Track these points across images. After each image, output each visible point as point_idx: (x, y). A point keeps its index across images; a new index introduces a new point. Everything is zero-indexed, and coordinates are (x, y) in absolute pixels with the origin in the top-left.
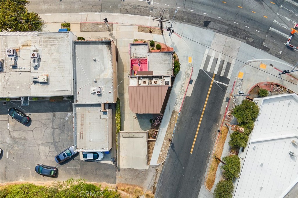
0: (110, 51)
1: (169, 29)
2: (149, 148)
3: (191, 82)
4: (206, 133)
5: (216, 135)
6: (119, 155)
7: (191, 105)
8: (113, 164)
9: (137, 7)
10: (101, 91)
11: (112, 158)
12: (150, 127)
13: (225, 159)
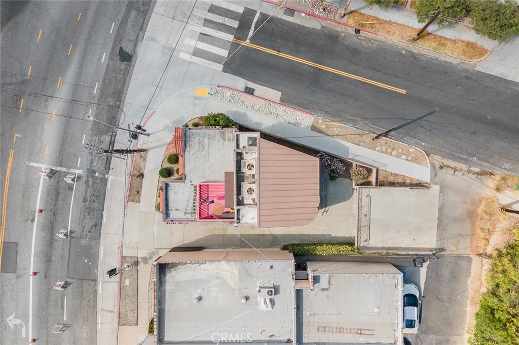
0: (179, 266)
1: (135, 136)
2: (392, 184)
3: (249, 91)
4: (361, 59)
5: (365, 37)
6: (409, 249)
7: (300, 91)
8: (428, 262)
9: (87, 204)
10: (269, 288)
11: (415, 266)
12: (346, 180)
13: (421, 16)
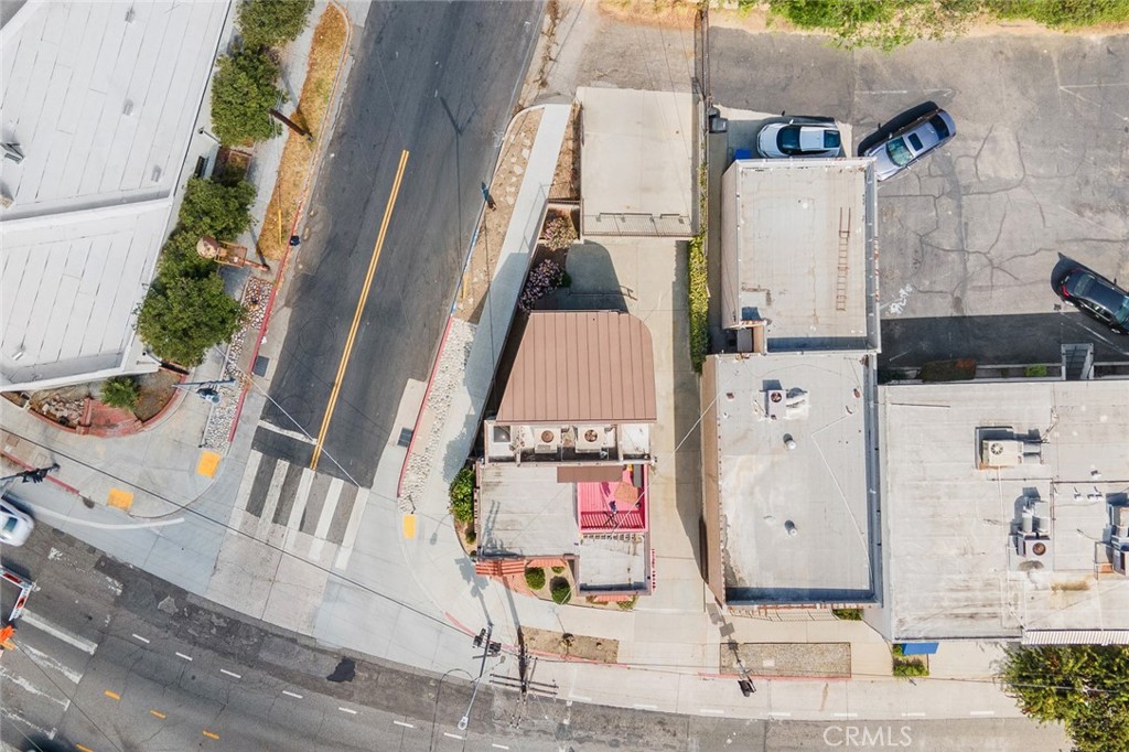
0: (732, 564)
1: (495, 648)
2: (576, 174)
3: (407, 438)
4: (345, 234)
5: (305, 227)
6: (695, 142)
7: (407, 344)
8: (719, 107)
9: (622, 740)
10: (767, 401)
11: (725, 131)
12: (571, 256)
13: (270, 132)
